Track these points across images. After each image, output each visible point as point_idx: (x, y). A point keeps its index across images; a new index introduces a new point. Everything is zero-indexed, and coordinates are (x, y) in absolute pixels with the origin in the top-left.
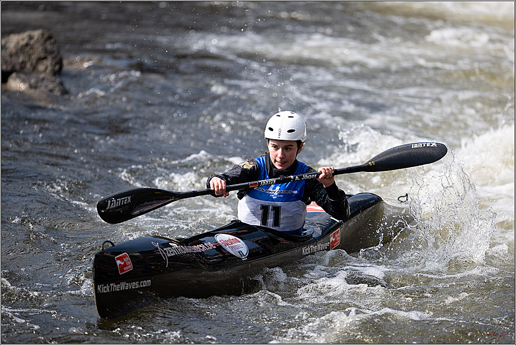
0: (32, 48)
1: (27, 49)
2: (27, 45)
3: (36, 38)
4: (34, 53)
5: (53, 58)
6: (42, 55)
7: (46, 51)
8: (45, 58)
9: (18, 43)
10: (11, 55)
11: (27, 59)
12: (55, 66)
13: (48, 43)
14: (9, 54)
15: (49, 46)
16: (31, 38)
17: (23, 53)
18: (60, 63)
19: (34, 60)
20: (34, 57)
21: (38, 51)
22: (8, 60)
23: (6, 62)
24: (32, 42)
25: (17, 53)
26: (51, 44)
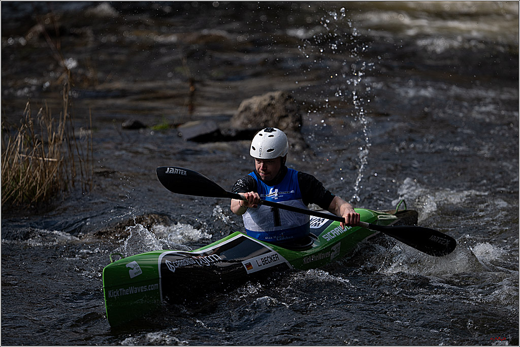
0: (274, 108)
1: (270, 108)
2: (269, 105)
3: (276, 98)
4: (275, 112)
5: (294, 116)
6: (284, 114)
7: (286, 110)
8: (286, 116)
9: (260, 104)
10: (255, 115)
11: (269, 118)
12: (296, 123)
13: (288, 102)
14: (253, 114)
15: (288, 105)
16: (272, 98)
17: (266, 113)
18: (300, 120)
19: (276, 118)
20: (276, 116)
21: (279, 110)
22: (253, 119)
23: (250, 121)
24: (273, 102)
25: (260, 113)
26: (290, 103)
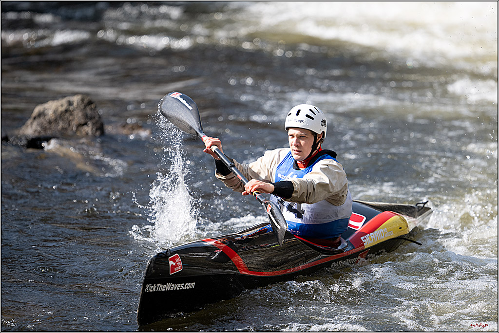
0: (71, 114)
1: (67, 115)
2: (66, 111)
3: (75, 104)
4: (73, 120)
5: (93, 124)
6: (83, 121)
7: (86, 116)
8: (86, 124)
9: (57, 109)
10: (50, 122)
11: (66, 126)
12: (96, 132)
13: (88, 108)
14: (48, 121)
15: (89, 112)
16: (70, 103)
17: (63, 120)
18: (101, 129)
19: (75, 126)
20: (74, 123)
21: (78, 117)
22: (48, 127)
23: (45, 129)
24: (71, 108)
25: (56, 120)
26: (91, 109)
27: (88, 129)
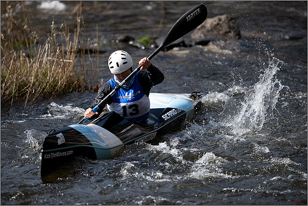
0: (221, 26)
1: (218, 27)
2: (218, 24)
3: (223, 19)
4: (222, 29)
5: (234, 32)
6: (228, 30)
7: (230, 27)
8: (230, 32)
9: (212, 23)
10: (208, 31)
12: (236, 37)
13: (231, 22)
15: (231, 24)
16: (220, 20)
17: (216, 30)
18: (239, 34)
20: (223, 31)
21: (225, 28)
22: (207, 34)
24: (221, 22)
25: (212, 30)
26: (233, 23)
27: (232, 34)
